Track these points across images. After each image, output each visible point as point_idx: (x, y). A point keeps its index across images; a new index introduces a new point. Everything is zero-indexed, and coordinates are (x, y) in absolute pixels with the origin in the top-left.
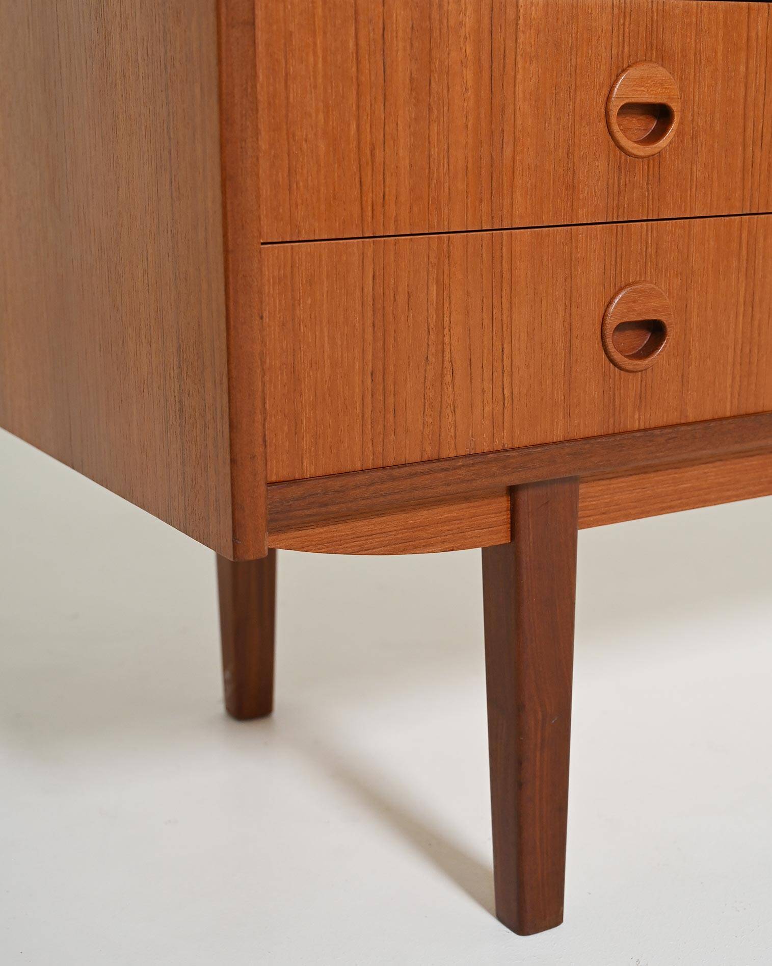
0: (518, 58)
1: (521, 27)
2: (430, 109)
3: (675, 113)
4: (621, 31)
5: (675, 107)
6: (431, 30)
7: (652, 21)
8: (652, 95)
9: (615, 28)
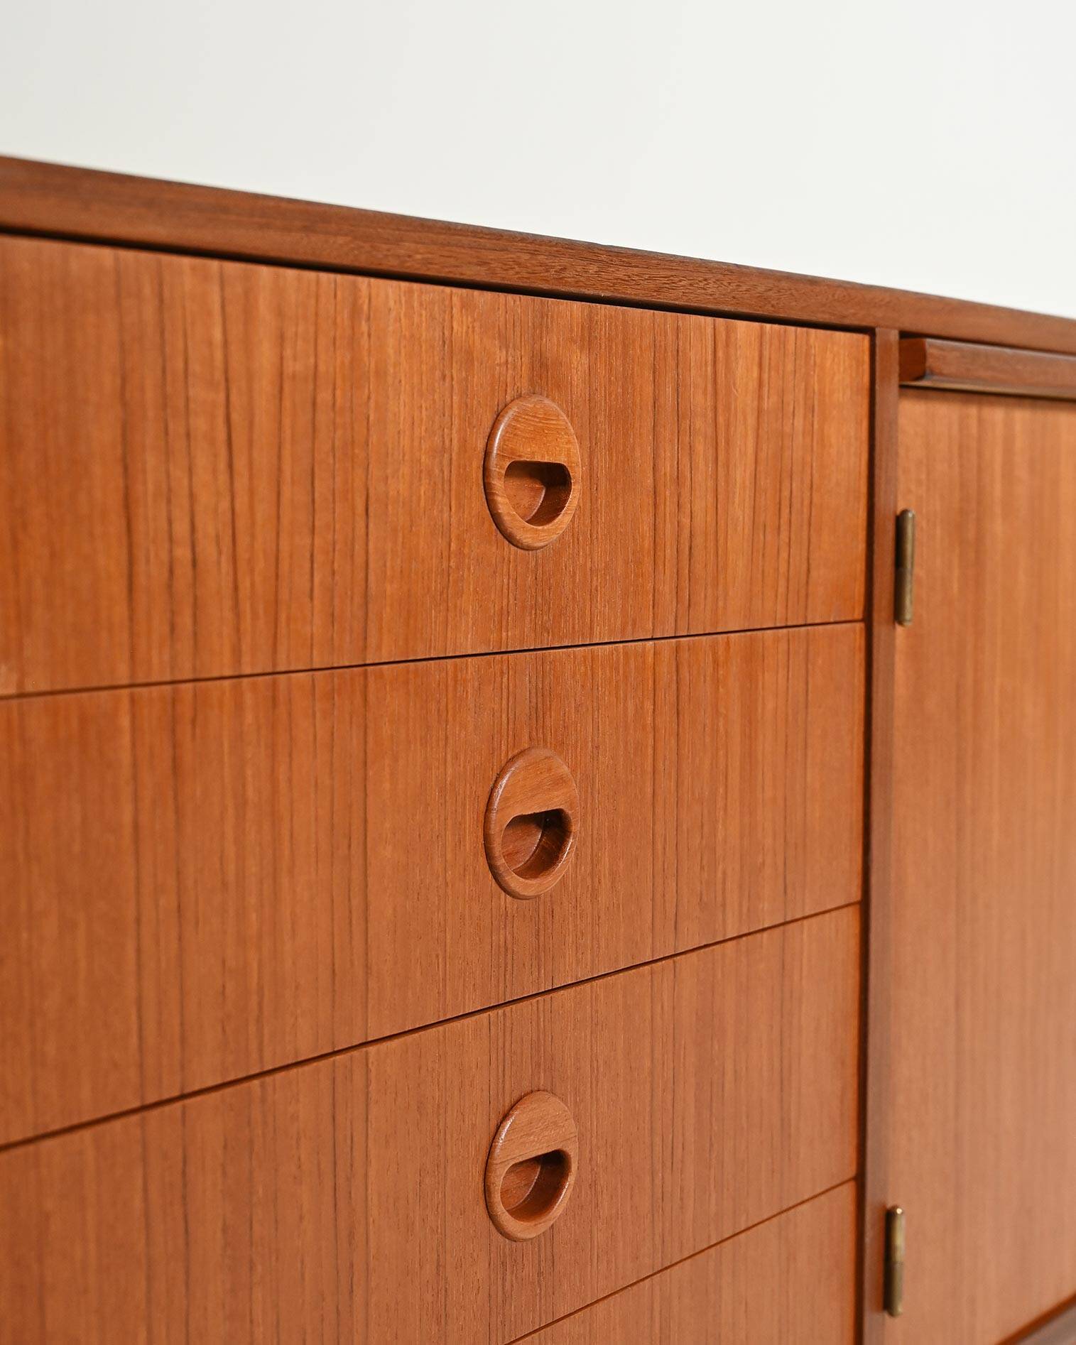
0: (369, 1145)
1: (373, 1095)
2: (252, 1268)
3: (572, 1160)
4: (501, 1058)
5: (572, 1151)
6: (251, 1142)
7: (539, 1030)
8: (544, 1143)
9: (493, 1056)
